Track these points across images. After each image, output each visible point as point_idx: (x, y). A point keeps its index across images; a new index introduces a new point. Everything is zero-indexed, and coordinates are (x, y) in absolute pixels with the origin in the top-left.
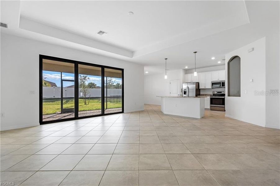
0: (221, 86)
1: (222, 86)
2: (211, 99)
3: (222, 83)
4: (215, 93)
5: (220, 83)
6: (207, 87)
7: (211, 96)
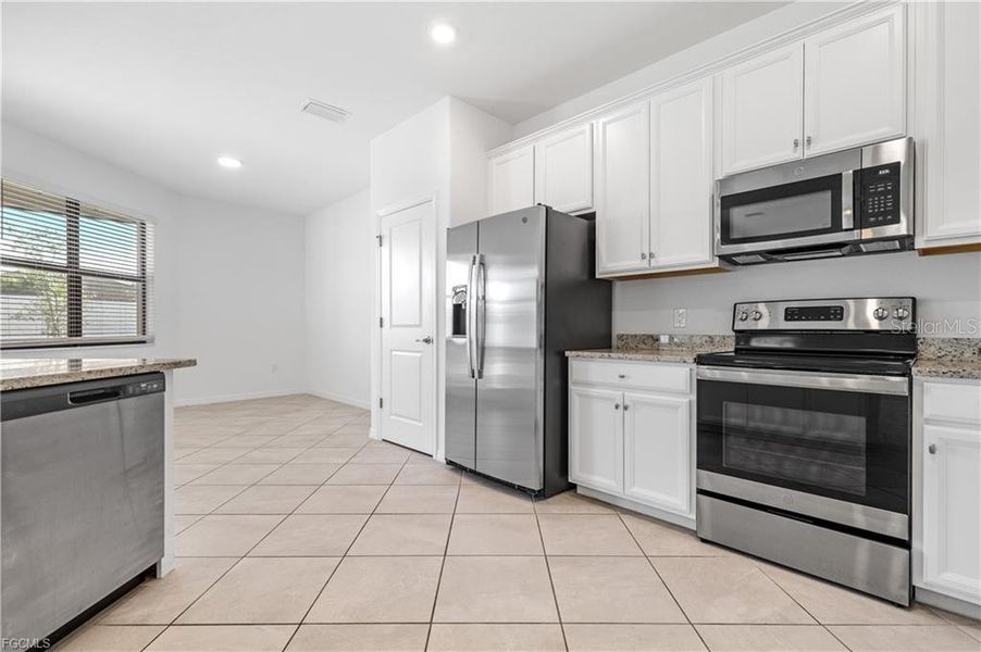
0: (836, 226)
1: (860, 222)
2: (710, 396)
3: (864, 178)
4: (763, 325)
5: (832, 183)
6: (666, 260)
7: (701, 360)
